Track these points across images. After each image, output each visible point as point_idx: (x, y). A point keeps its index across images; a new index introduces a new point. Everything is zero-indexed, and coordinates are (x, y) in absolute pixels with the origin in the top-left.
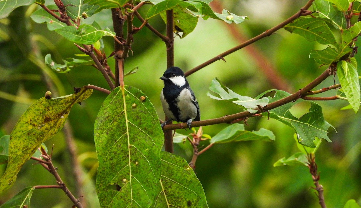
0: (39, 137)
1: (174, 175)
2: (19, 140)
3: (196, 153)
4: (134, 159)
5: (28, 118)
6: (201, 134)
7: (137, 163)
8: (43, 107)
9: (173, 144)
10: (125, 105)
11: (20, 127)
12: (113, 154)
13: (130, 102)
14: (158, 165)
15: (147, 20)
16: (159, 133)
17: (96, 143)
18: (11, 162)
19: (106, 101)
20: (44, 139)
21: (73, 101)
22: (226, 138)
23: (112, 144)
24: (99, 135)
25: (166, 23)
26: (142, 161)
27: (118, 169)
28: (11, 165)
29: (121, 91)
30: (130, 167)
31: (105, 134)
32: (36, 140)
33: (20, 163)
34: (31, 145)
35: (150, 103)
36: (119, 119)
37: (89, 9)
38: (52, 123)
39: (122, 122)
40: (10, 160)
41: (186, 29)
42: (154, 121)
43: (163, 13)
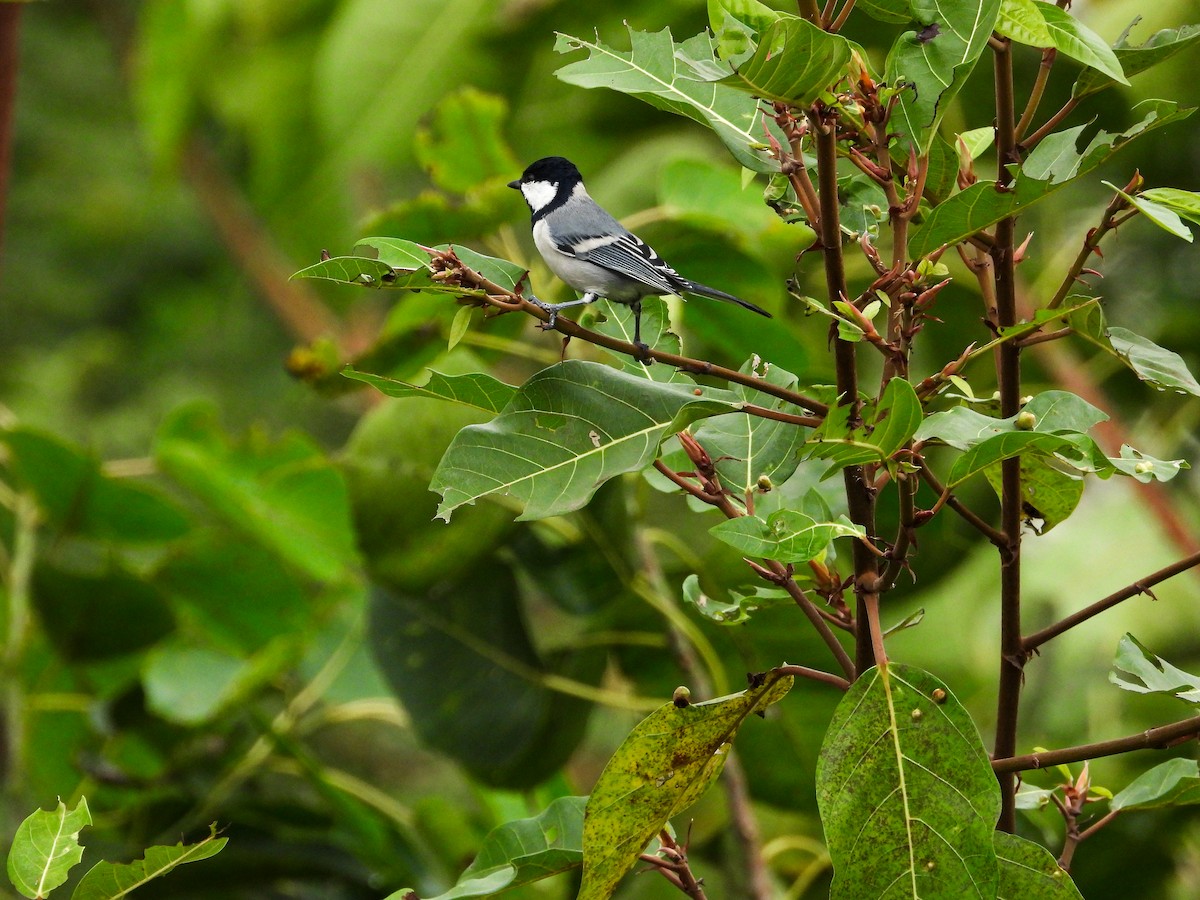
0: (659, 807)
1: (1020, 892)
2: (607, 818)
3: (1073, 836)
4: (922, 856)
5: (631, 759)
6: (1086, 786)
7: (931, 865)
8: (670, 730)
9: (1014, 814)
10: (893, 714)
11: (611, 785)
12: (868, 843)
13: (906, 705)
14: (987, 870)
15: (950, 490)
16: (987, 782)
17: (823, 819)
18: (588, 875)
19: (844, 705)
20: (671, 813)
21: (746, 707)
22: (1152, 798)
23: (863, 818)
24: (829, 796)
25: (1000, 494)
26: (943, 858)
27: (882, 882)
28: (590, 883)
29: (880, 677)
30: (914, 875)
31: (845, 791)
32: (651, 815)
33: (613, 878)
34: (639, 830)
35: (959, 707)
36: (880, 752)
37: (775, 466)
38: (692, 768)
39: (887, 759)
40: (587, 872)
41: (1051, 510)
42: (972, 752)
43: (993, 469)
